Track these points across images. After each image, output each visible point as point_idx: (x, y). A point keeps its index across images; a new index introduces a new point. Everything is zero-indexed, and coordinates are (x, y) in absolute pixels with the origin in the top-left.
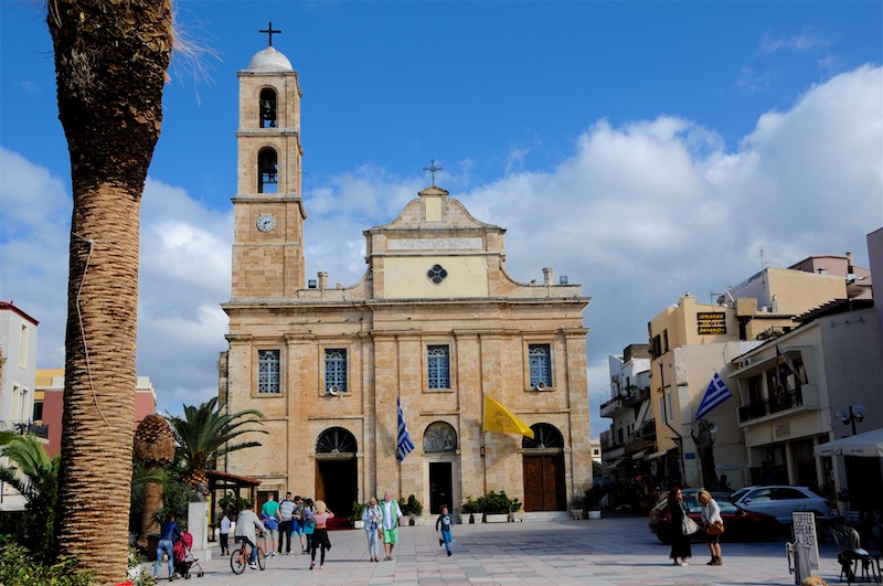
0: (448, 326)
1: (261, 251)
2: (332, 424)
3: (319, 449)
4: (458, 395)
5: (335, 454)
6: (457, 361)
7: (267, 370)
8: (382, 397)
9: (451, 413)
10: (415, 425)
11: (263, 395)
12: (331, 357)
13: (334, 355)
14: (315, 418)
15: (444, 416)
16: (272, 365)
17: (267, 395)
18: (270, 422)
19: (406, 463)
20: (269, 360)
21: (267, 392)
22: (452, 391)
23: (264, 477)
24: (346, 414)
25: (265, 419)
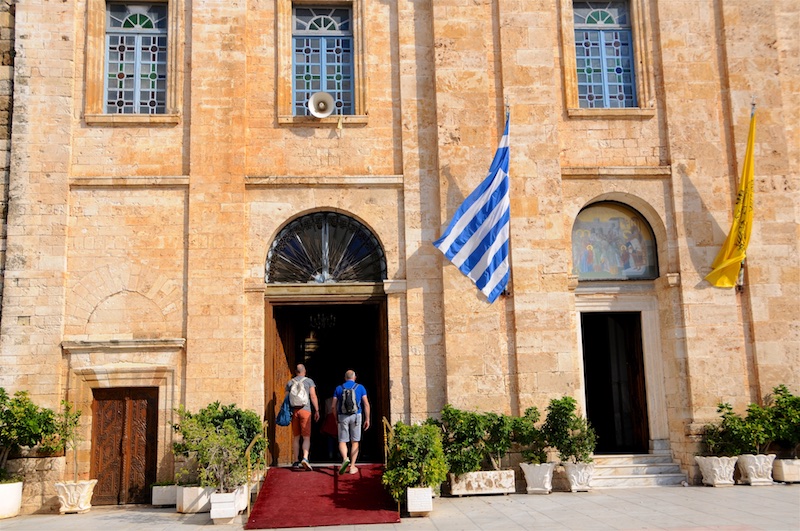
2: (313, 201)
3: (277, 273)
4: (664, 126)
5: (322, 287)
6: (657, 37)
7: (132, 56)
8: (456, 126)
9: (649, 172)
10: (551, 203)
11: (117, 118)
12: (308, 26)
13: (318, 22)
14: (265, 181)
15: (629, 182)
16: (146, 41)
17: (130, 118)
18: (136, 193)
19: (530, 307)
20: (138, 27)
21: (129, 111)
22: (646, 112)
23: (113, 347)
24: (353, 173)
25: (121, 182)
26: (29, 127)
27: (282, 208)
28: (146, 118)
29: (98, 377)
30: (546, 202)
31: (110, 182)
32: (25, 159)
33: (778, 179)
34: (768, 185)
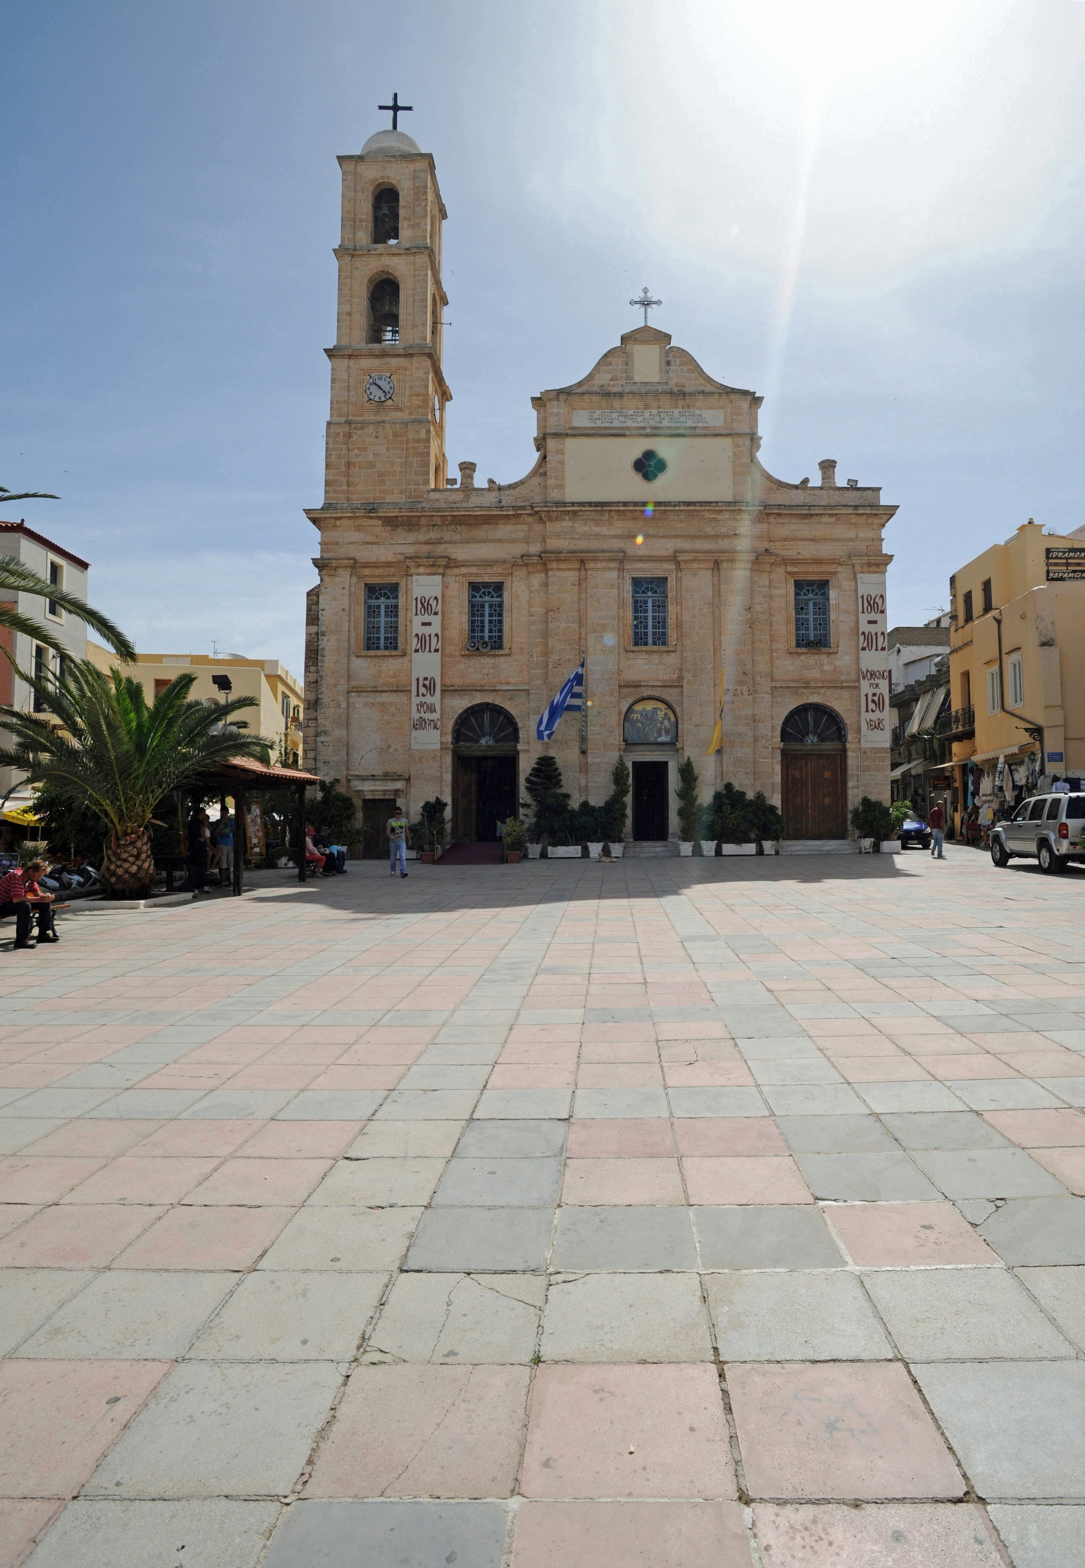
0: (666, 547)
1: (370, 429)
2: (480, 698)
3: (458, 738)
4: (682, 657)
5: (484, 744)
6: (680, 603)
7: (379, 615)
8: (558, 658)
9: (669, 684)
10: (611, 702)
11: (372, 653)
12: (478, 596)
13: (484, 593)
14: (453, 688)
15: (659, 689)
16: (387, 607)
17: (379, 653)
18: (383, 695)
19: (596, 760)
20: (383, 599)
21: (378, 648)
22: (671, 649)
23: (373, 777)
24: (501, 684)
25: (375, 689)
26: (326, 659)
27: (461, 704)
28: (387, 653)
29: (365, 793)
30: (609, 701)
31: (369, 689)
32: (324, 677)
33: (745, 688)
34: (739, 692)
